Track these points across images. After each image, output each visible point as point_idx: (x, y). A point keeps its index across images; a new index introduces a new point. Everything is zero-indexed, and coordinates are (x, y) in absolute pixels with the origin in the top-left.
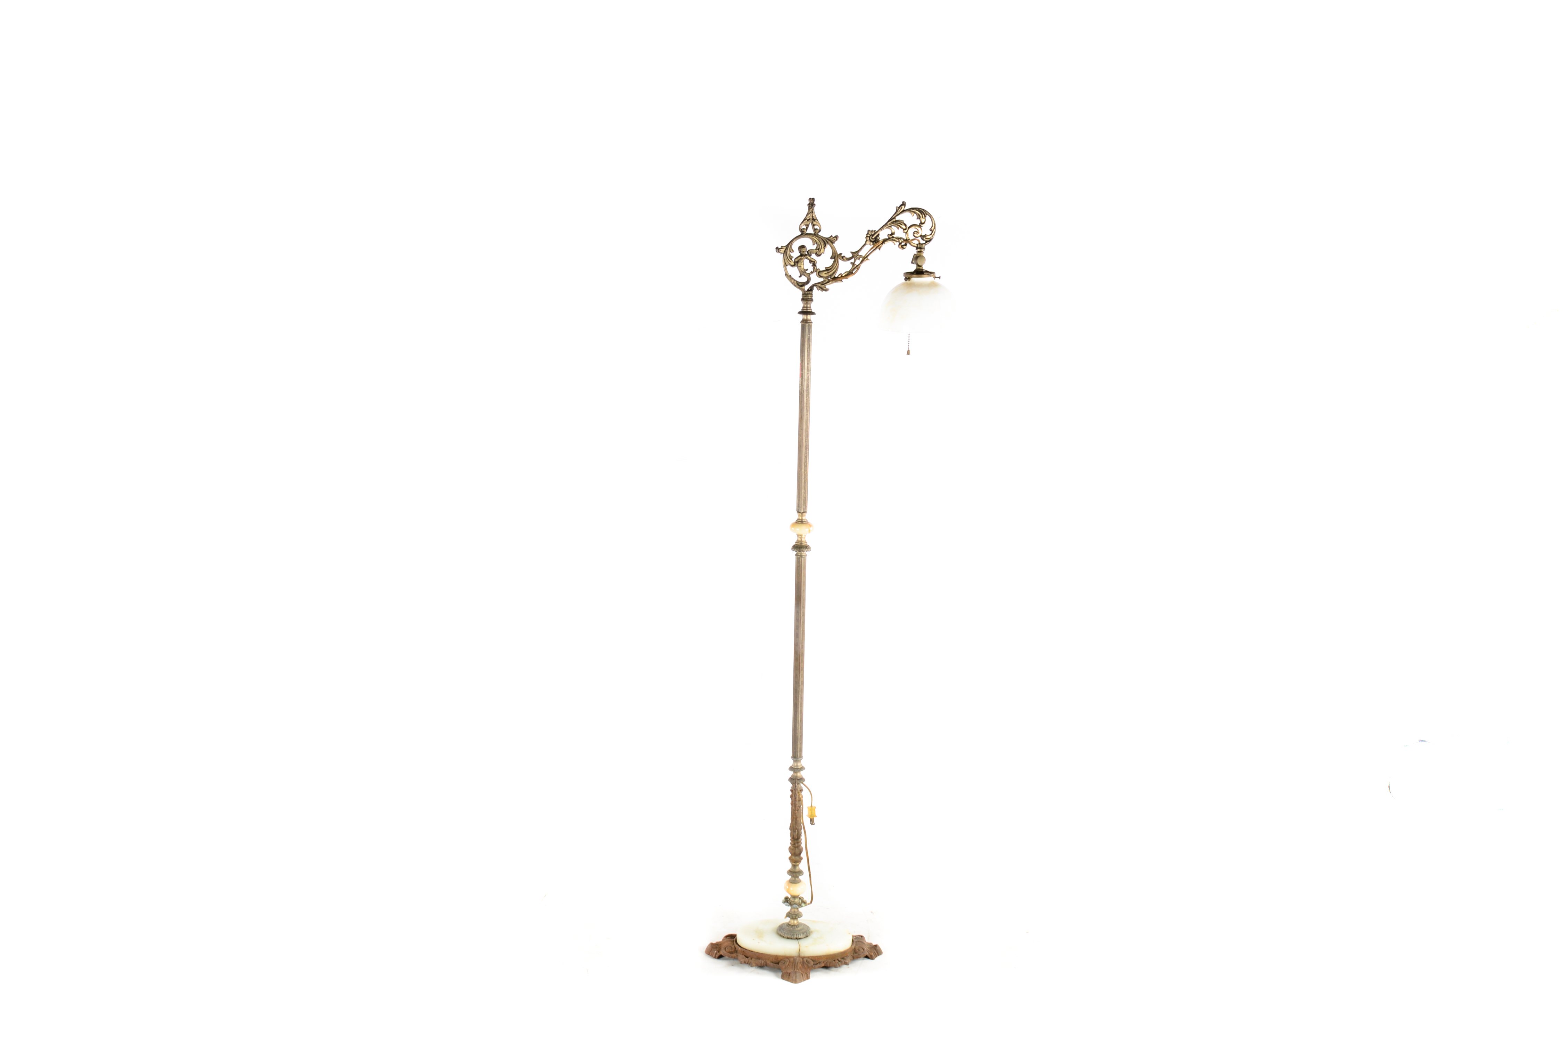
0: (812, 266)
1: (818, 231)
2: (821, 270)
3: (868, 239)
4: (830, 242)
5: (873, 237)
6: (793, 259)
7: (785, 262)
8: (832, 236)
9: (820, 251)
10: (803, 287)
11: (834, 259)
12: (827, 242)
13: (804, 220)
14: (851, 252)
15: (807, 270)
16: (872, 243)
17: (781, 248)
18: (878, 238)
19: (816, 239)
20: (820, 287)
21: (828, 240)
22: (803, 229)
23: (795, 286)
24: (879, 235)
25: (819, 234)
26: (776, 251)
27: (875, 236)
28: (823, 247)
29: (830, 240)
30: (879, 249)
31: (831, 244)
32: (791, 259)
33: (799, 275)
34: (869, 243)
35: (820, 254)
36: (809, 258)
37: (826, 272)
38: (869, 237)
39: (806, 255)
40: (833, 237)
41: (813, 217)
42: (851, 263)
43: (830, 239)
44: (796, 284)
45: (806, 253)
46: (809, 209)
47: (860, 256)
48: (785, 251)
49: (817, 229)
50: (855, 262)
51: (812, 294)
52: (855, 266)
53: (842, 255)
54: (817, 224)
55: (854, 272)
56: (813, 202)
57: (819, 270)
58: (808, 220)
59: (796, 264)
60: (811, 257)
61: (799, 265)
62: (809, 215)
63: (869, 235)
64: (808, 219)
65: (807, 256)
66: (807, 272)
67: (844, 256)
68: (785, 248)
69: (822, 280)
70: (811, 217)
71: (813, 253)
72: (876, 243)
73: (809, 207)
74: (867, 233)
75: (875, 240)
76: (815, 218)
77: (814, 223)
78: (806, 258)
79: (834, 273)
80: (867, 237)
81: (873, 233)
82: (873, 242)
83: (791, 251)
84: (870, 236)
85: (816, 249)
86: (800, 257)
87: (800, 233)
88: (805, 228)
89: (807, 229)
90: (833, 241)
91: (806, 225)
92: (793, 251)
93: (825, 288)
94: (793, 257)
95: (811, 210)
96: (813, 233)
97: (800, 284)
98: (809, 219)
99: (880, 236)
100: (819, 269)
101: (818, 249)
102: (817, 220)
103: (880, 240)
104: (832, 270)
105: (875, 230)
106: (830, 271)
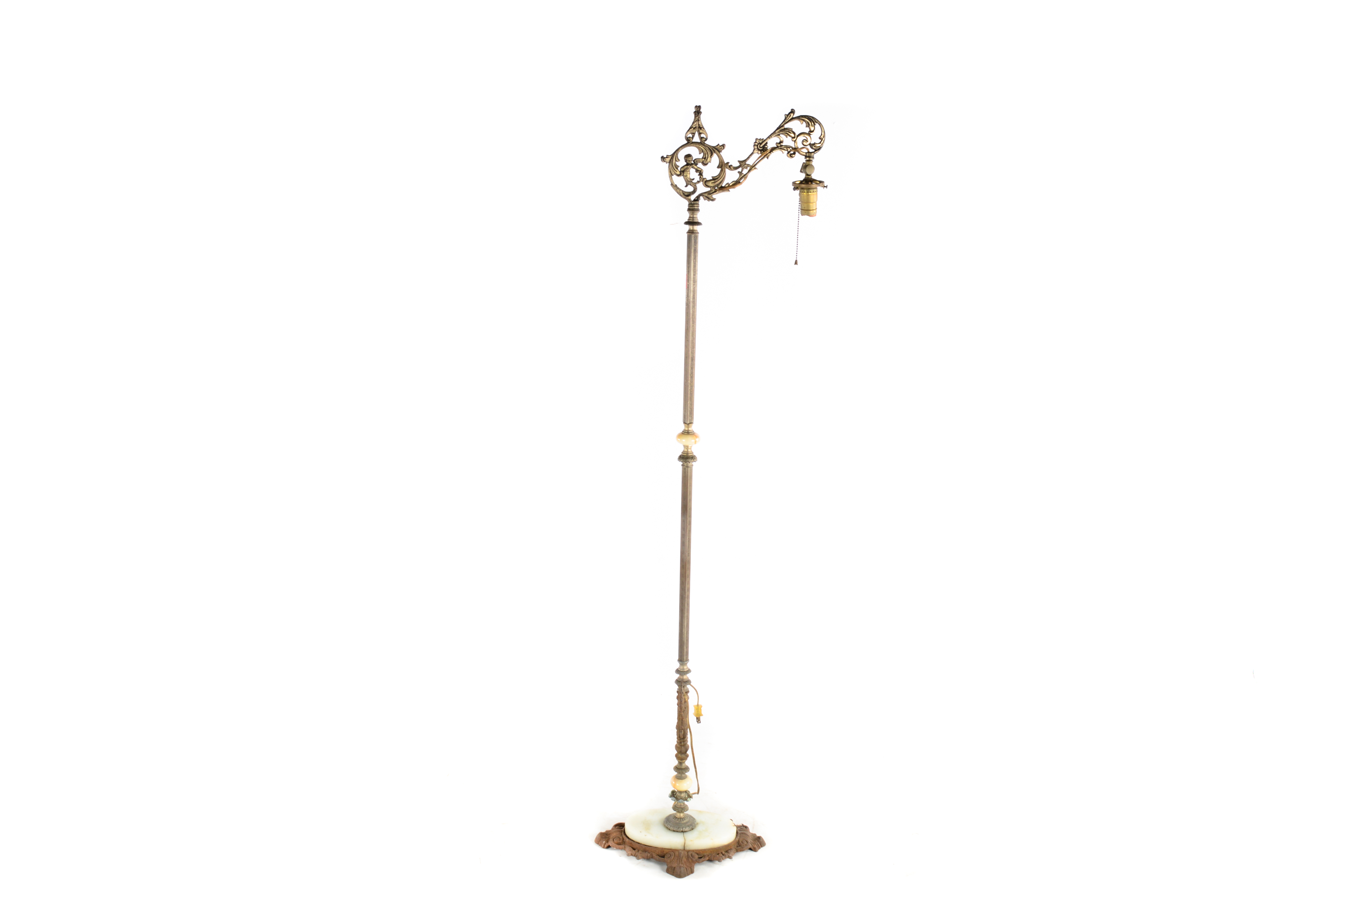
0: (698, 175)
1: (704, 139)
2: (708, 179)
3: (756, 147)
4: (716, 151)
5: (761, 146)
6: (679, 169)
7: (670, 172)
8: (718, 145)
9: (707, 160)
10: (689, 197)
11: (721, 168)
12: (714, 151)
13: (690, 128)
14: (739, 161)
15: (693, 179)
16: (759, 152)
17: (667, 157)
18: (766, 147)
19: (702, 148)
20: (706, 197)
21: (714, 149)
22: (689, 137)
23: (681, 196)
24: (767, 143)
25: (706, 142)
26: (662, 160)
27: (763, 144)
28: (709, 156)
29: (716, 149)
30: (767, 158)
31: (718, 152)
32: (677, 169)
33: (685, 185)
34: (757, 152)
35: (706, 163)
36: (696, 167)
37: (713, 182)
38: (757, 146)
39: (692, 164)
40: (720, 146)
41: (699, 125)
42: (739, 172)
43: (716, 147)
44: (682, 194)
45: (693, 162)
46: (695, 117)
47: (748, 165)
48: (670, 160)
49: (703, 138)
50: (742, 171)
51: (698, 204)
52: (743, 175)
53: (729, 164)
54: (704, 132)
55: (741, 181)
56: (700, 110)
57: (705, 180)
58: (694, 128)
59: (682, 173)
60: (698, 166)
61: (685, 175)
62: (695, 123)
63: (756, 144)
64: (694, 127)
65: (694, 165)
66: (693, 181)
67: (731, 165)
68: (670, 157)
69: (708, 189)
70: (697, 125)
71: (700, 162)
72: (764, 151)
73: (695, 114)
74: (755, 141)
75: (763, 149)
76: (701, 126)
77: (701, 131)
78: (692, 167)
79: (721, 182)
80: (755, 145)
81: (761, 142)
82: (761, 150)
83: (677, 160)
84: (758, 144)
85: (703, 158)
86: (686, 167)
87: (686, 142)
88: (691, 136)
89: (693, 138)
90: (720, 150)
91: (692, 133)
92: (679, 160)
93: (711, 198)
94: (679, 166)
95: (697, 117)
96: (699, 141)
97: (686, 194)
98: (696, 128)
99: (768, 145)
100: (705, 178)
101: (705, 158)
102: (704, 129)
103: (768, 148)
104: (719, 179)
105: (763, 139)
106: (717, 180)
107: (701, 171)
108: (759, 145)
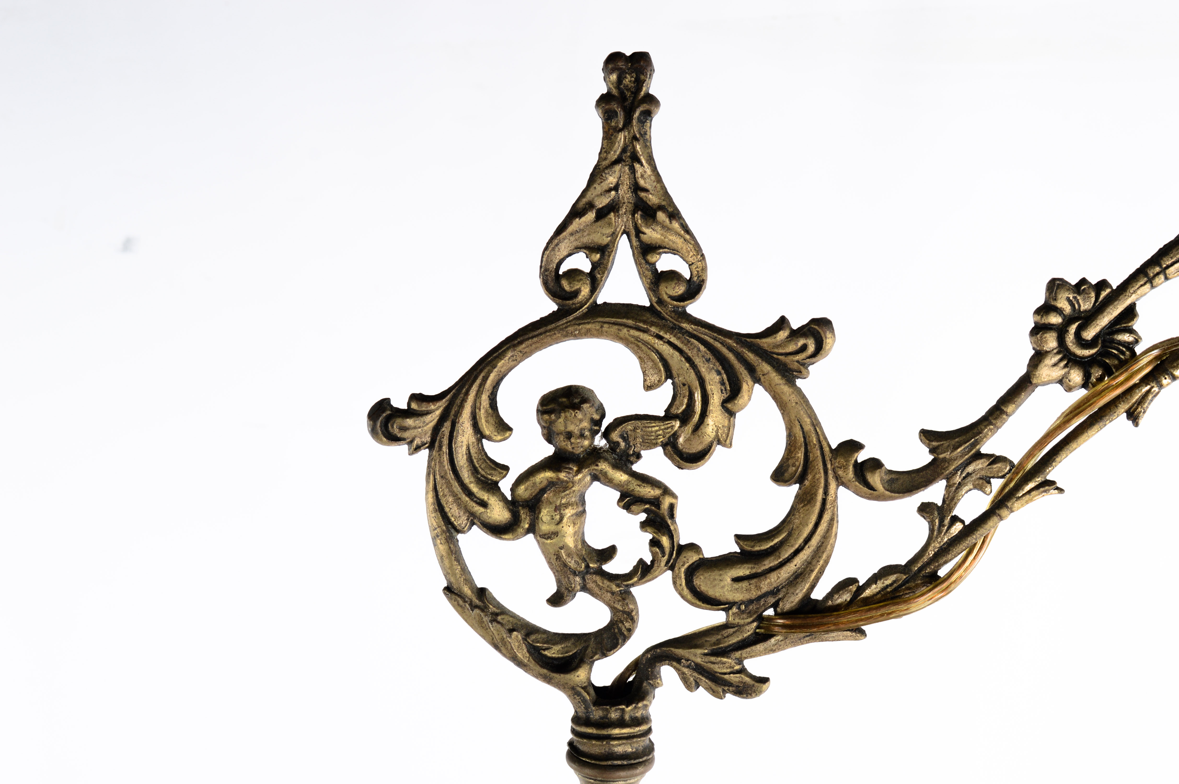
0: (644, 525)
1: (680, 290)
2: (709, 552)
3: (1051, 342)
4: (765, 367)
5: (1089, 334)
6: (506, 485)
7: (440, 508)
8: (782, 322)
9: (697, 428)
10: (580, 675)
11: (801, 480)
12: (752, 370)
13: (576, 212)
14: (927, 435)
15: (609, 553)
16: (1076, 376)
17: (408, 413)
18: (1126, 338)
19: (666, 350)
20: (699, 669)
21: (751, 356)
22: (573, 274)
23: (519, 663)
24: (1130, 313)
25: (694, 309)
26: (373, 432)
27: (1105, 320)
28: (716, 399)
29: (766, 356)
30: (1133, 416)
31: (775, 378)
32: (493, 487)
33: (553, 589)
34: (1058, 372)
35: (696, 447)
36: (622, 477)
37: (743, 571)
38: (1061, 331)
39: (595, 454)
40: (795, 334)
41: (636, 188)
42: (925, 509)
43: (765, 343)
44: (523, 654)
45: (600, 442)
46: (609, 135)
47: (996, 459)
48: (436, 430)
49: (672, 276)
50: (950, 500)
51: (645, 720)
52: (958, 527)
53: (862, 457)
54: (679, 242)
55: (942, 572)
56: (639, 83)
57: (692, 558)
58: (602, 214)
59: (524, 514)
60: (637, 467)
62: (612, 180)
63: (1055, 319)
64: (602, 202)
65: (604, 466)
66: (610, 567)
67: (875, 464)
68: (437, 410)
69: (718, 617)
70: (625, 193)
71: (651, 445)
72: (1108, 371)
73: (608, 116)
74: (1040, 301)
75: (1105, 353)
76: (653, 199)
77: (651, 234)
78: (595, 478)
79: (798, 577)
80: (1038, 330)
81: (1086, 305)
82: (1085, 365)
83: (487, 429)
84: (1069, 321)
85: (669, 416)
87: (549, 306)
88: (586, 267)
89: (595, 284)
90: (792, 361)
91: (590, 249)
92: (504, 428)
93: (734, 678)
94: (506, 468)
95: (621, 138)
96: (645, 302)
97: (554, 652)
98: (613, 207)
99: (1137, 325)
100: (693, 547)
101: (685, 418)
102: (675, 215)
103: (1139, 349)
104: (786, 553)
105: (1103, 284)
106: (769, 563)
107: (656, 502)
108: (1073, 328)
